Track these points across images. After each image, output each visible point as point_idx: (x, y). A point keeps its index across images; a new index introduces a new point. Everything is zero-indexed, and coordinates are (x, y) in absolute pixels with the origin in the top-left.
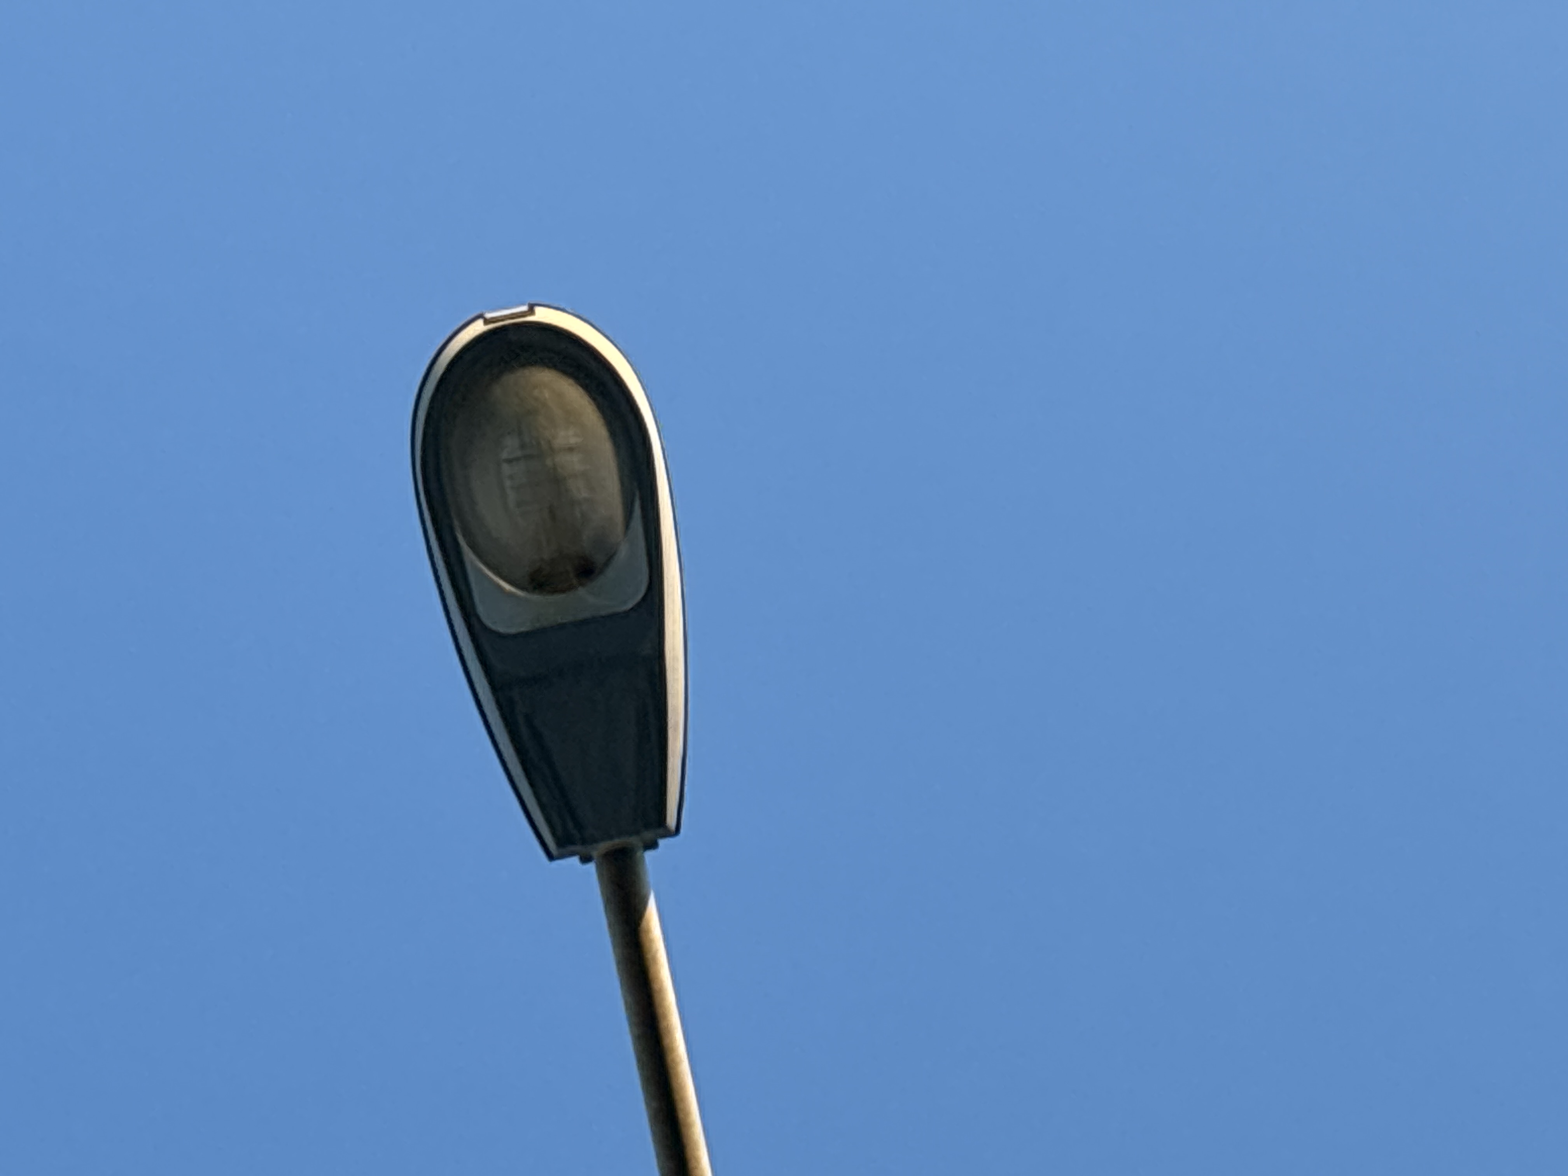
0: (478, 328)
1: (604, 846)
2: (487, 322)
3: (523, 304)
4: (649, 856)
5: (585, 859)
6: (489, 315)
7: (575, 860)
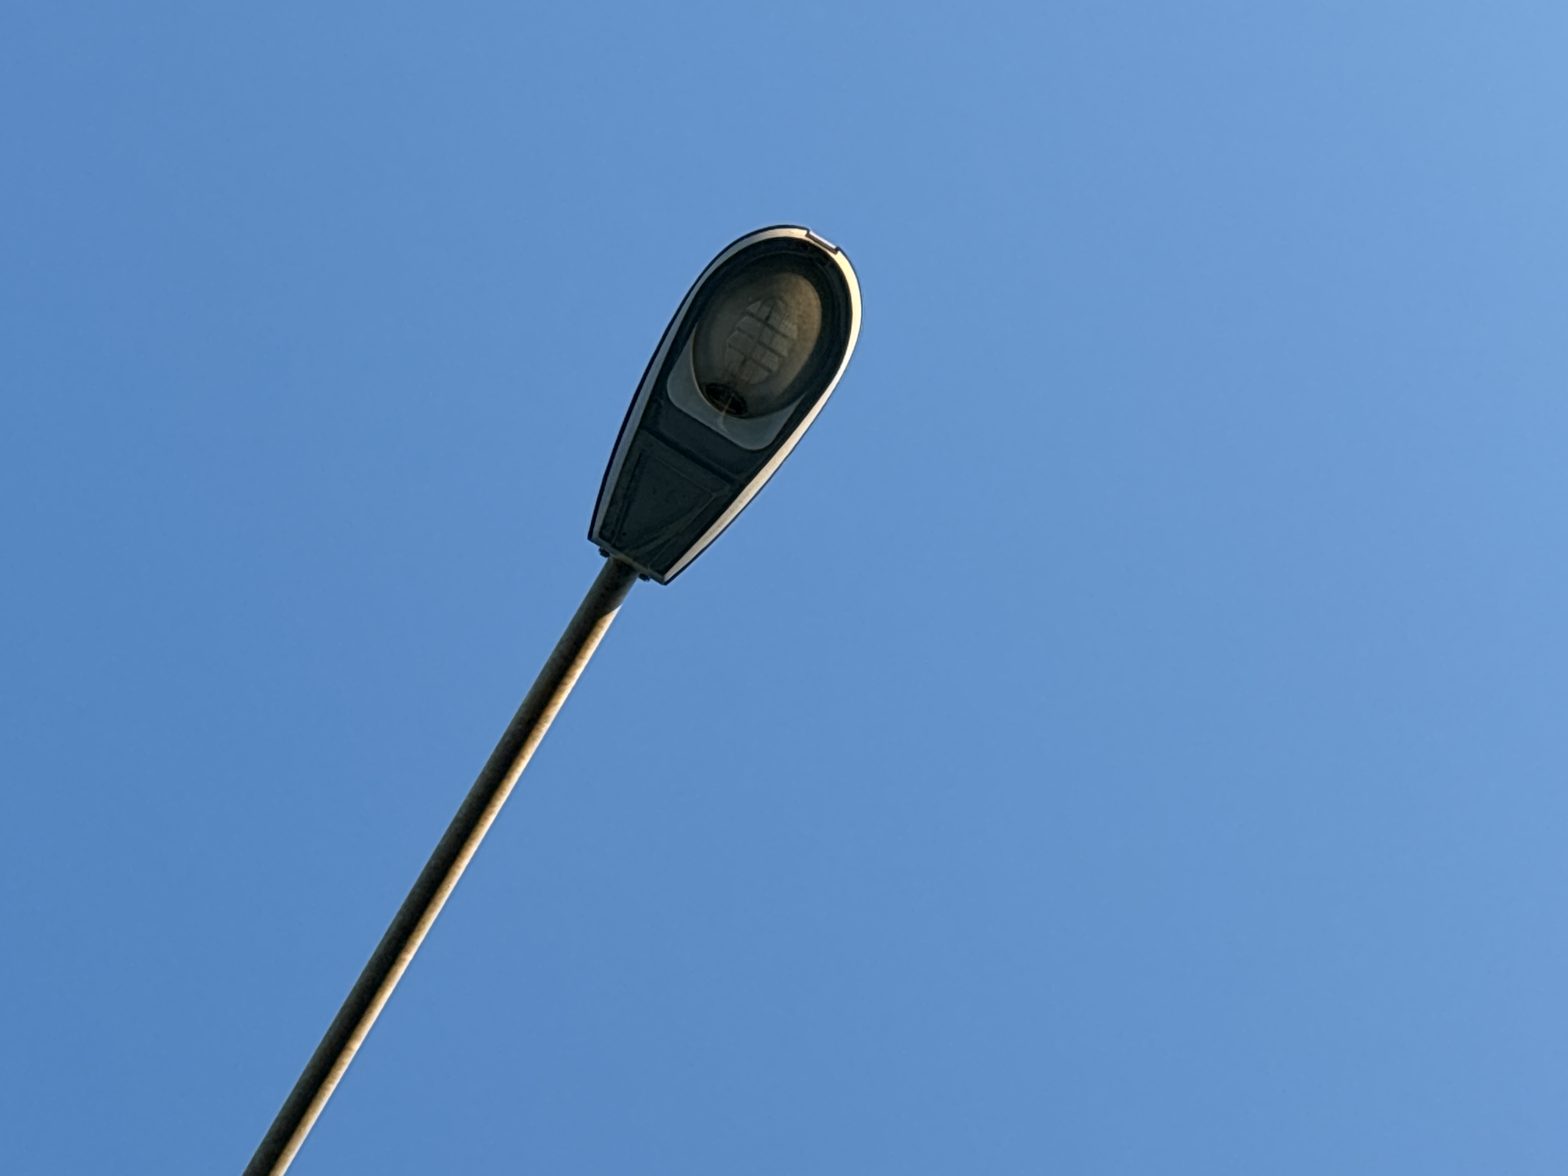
0: (800, 234)
1: (621, 556)
2: (808, 235)
3: (834, 244)
4: (639, 581)
5: (604, 553)
6: (812, 233)
7: (597, 548)
